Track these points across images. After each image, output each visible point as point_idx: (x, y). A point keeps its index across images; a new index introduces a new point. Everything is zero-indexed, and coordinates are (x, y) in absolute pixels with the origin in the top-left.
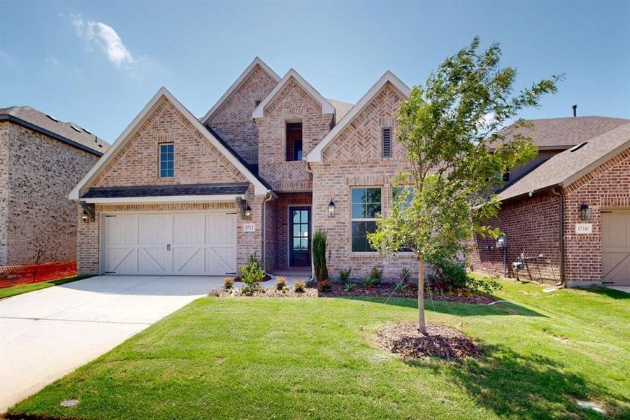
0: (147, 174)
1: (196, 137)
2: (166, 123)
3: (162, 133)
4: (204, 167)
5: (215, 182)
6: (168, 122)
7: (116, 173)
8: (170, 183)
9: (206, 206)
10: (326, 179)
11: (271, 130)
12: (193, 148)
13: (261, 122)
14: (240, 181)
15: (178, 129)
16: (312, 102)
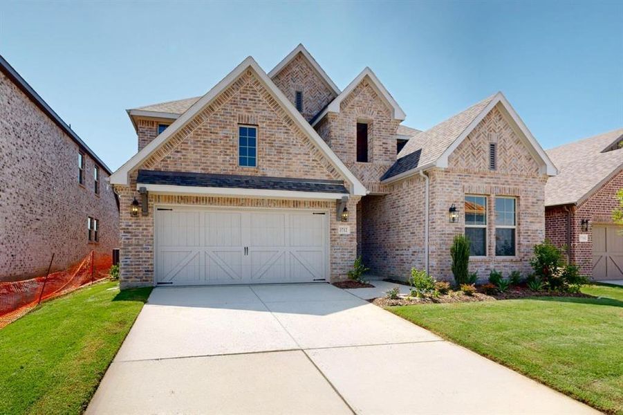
0: (225, 161)
1: (285, 124)
2: (248, 100)
3: (244, 113)
4: (294, 159)
5: (307, 177)
6: (250, 99)
7: (179, 155)
8: (253, 174)
9: (296, 203)
10: (447, 185)
11: (344, 127)
12: (282, 136)
13: (335, 116)
14: (335, 179)
15: (264, 110)
16: (382, 106)
